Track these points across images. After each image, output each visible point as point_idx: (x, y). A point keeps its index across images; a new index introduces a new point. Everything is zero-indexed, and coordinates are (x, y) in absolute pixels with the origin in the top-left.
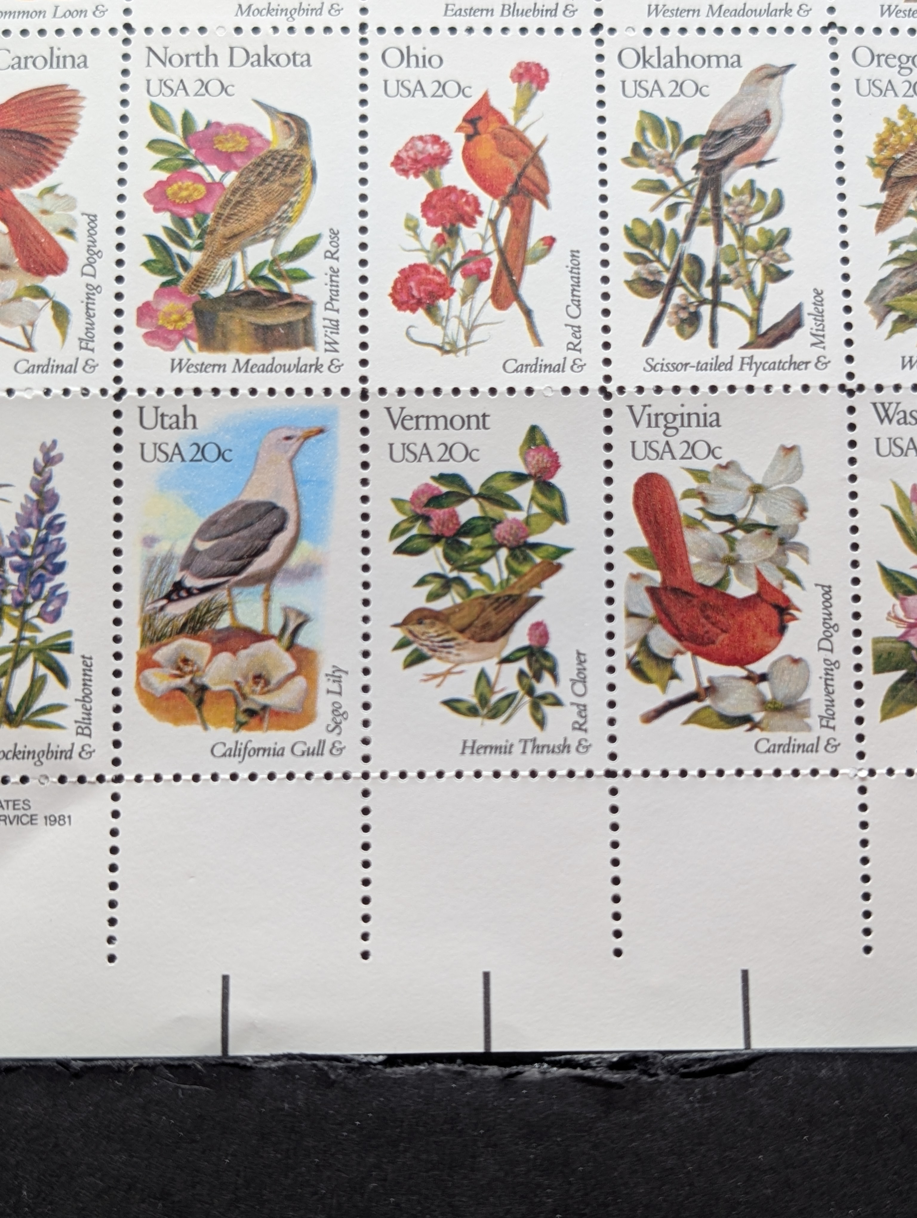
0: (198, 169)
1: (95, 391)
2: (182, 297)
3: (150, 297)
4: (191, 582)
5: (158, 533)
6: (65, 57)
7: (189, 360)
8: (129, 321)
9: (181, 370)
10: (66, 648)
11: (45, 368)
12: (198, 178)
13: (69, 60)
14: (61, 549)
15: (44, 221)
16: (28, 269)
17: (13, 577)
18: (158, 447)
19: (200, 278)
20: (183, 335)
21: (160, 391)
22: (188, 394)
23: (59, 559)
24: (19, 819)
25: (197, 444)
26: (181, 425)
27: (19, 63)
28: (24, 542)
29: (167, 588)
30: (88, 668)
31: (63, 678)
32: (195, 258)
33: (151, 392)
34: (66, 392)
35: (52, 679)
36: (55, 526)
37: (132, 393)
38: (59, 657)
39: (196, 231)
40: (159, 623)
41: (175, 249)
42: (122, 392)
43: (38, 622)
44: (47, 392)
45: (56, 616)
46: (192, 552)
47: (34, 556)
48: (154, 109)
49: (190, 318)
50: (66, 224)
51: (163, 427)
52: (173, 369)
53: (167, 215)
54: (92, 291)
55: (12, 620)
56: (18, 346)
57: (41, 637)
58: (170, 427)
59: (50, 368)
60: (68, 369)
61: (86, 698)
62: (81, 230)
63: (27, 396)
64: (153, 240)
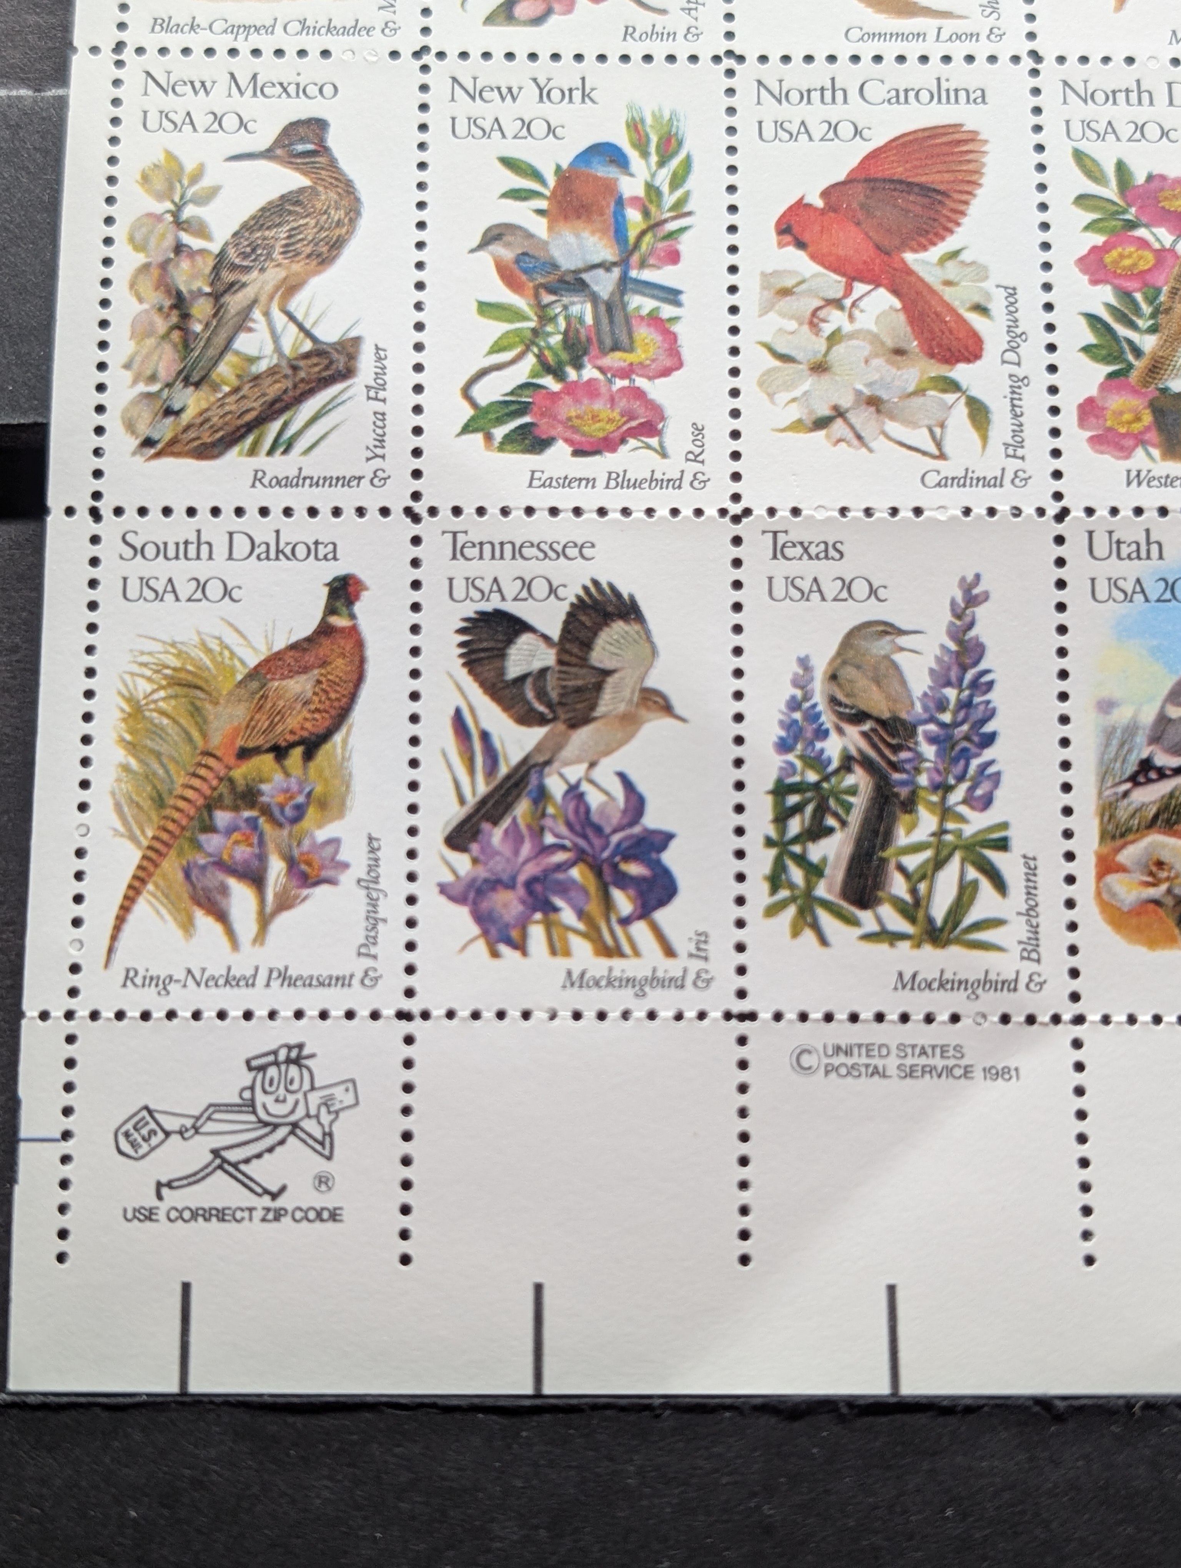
0: (1142, 232)
1: (1029, 511)
2: (1135, 391)
3: (1093, 392)
4: (1162, 760)
5: (1117, 694)
6: (956, 91)
7: (1149, 471)
8: (1068, 420)
9: (1139, 484)
10: (1002, 845)
11: (962, 481)
12: (1143, 244)
13: (962, 95)
14: (991, 715)
15: (948, 293)
16: (931, 355)
17: (929, 751)
18: (1113, 583)
19: (1156, 368)
20: (1140, 440)
21: (1114, 511)
22: (1151, 514)
23: (988, 728)
24: (949, 1071)
25: (1164, 580)
26: (1143, 554)
27: (898, 96)
28: (942, 706)
29: (1131, 767)
30: (1031, 872)
31: (1000, 885)
32: (1149, 343)
33: (1102, 512)
34: (992, 512)
35: (985, 885)
36: (986, 687)
37: (1077, 513)
38: (993, 855)
39: (1147, 309)
40: (1122, 814)
41: (1122, 331)
42: (1064, 513)
43: (963, 809)
44: (967, 511)
45: (987, 802)
46: (1163, 720)
47: (956, 724)
48: (1079, 156)
49: (1147, 418)
50: (977, 299)
51: (1119, 556)
52: (1129, 483)
53: (1108, 289)
54: (1018, 383)
55: (931, 806)
56: (924, 453)
57: (968, 830)
58: (1129, 557)
59: (968, 481)
60: (992, 482)
61: (1031, 911)
62: (998, 307)
63: (941, 516)
64: (1093, 320)
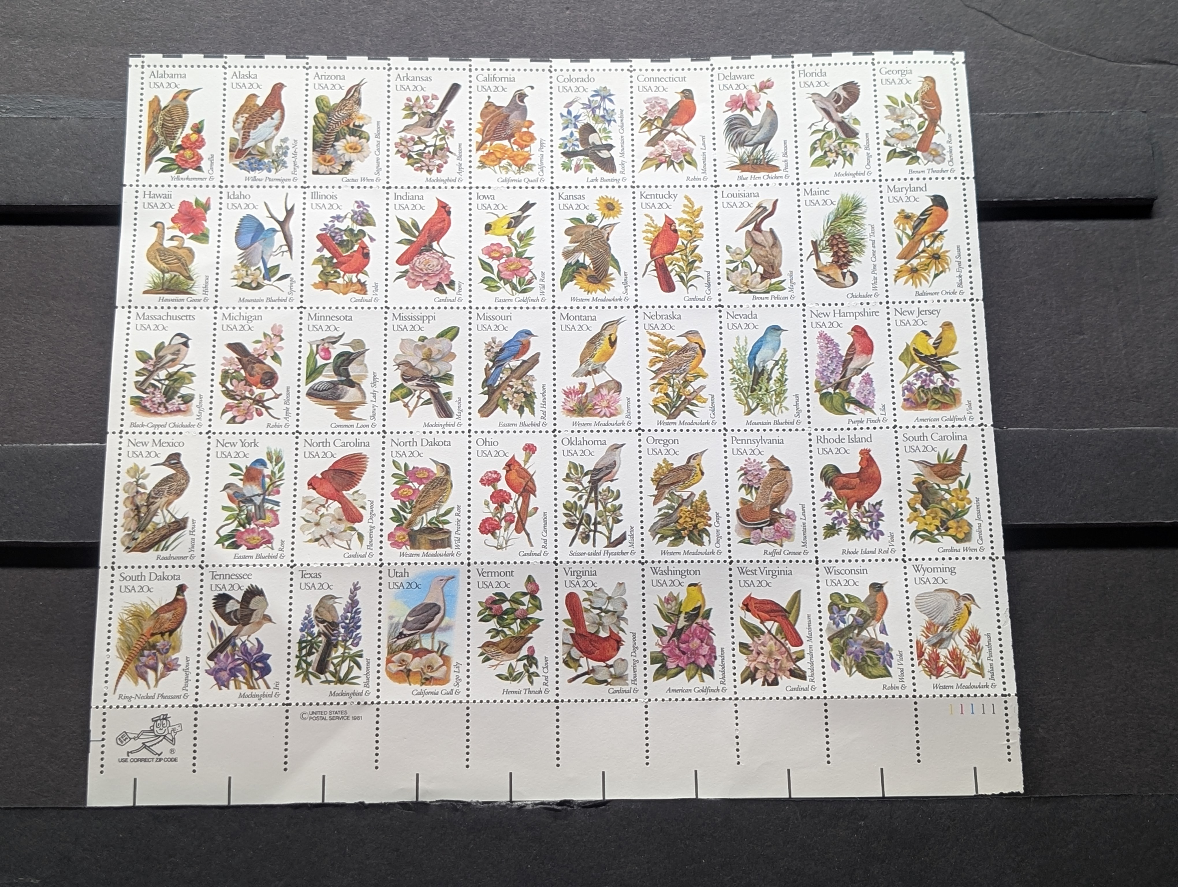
0: (410, 484)
1: (372, 564)
2: (404, 530)
3: (393, 530)
4: (406, 632)
5: (394, 614)
6: (361, 443)
7: (406, 553)
8: (385, 539)
9: (403, 556)
10: (361, 656)
11: (355, 556)
12: (410, 487)
13: (363, 444)
14: (360, 620)
15: (354, 503)
16: (348, 521)
17: (342, 631)
18: (395, 584)
19: (411, 523)
20: (404, 544)
21: (396, 564)
22: (406, 565)
23: (359, 624)
24: (343, 718)
25: (409, 583)
26: (403, 576)
27: (344, 445)
28: (346, 619)
29: (397, 635)
30: (368, 663)
31: (359, 667)
32: (409, 516)
33: (392, 564)
34: (362, 564)
35: (355, 667)
36: (357, 612)
37: (386, 564)
38: (358, 659)
39: (409, 507)
40: (394, 647)
41: (402, 513)
42: (382, 564)
43: (351, 647)
44: (355, 564)
45: (357, 644)
46: (406, 621)
47: (350, 623)
48: (394, 462)
49: (407, 538)
50: (362, 504)
51: (397, 576)
52: (400, 556)
53: (399, 501)
54: (372, 528)
55: (342, 646)
56: (345, 548)
57: (352, 652)
58: (399, 576)
59: (357, 556)
60: (363, 556)
61: (367, 674)
62: (368, 507)
63: (348, 566)
64: (394, 510)
